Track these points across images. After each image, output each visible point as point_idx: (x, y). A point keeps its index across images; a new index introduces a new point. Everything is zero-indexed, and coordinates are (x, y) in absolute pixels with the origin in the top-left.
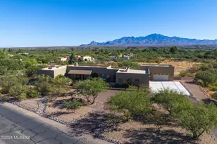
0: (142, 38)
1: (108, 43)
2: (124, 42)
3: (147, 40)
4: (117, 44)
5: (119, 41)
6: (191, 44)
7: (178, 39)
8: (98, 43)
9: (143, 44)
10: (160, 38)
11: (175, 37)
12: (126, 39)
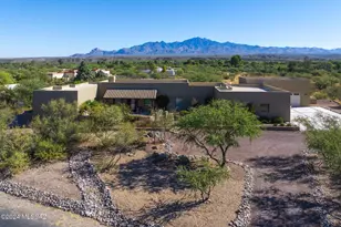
0: (177, 45)
1: (122, 51)
2: (148, 50)
3: (186, 47)
4: (137, 54)
5: (142, 47)
6: (252, 53)
7: (233, 46)
8: (104, 52)
9: (179, 53)
10: (207, 43)
11: (227, 43)
12: (152, 45)
